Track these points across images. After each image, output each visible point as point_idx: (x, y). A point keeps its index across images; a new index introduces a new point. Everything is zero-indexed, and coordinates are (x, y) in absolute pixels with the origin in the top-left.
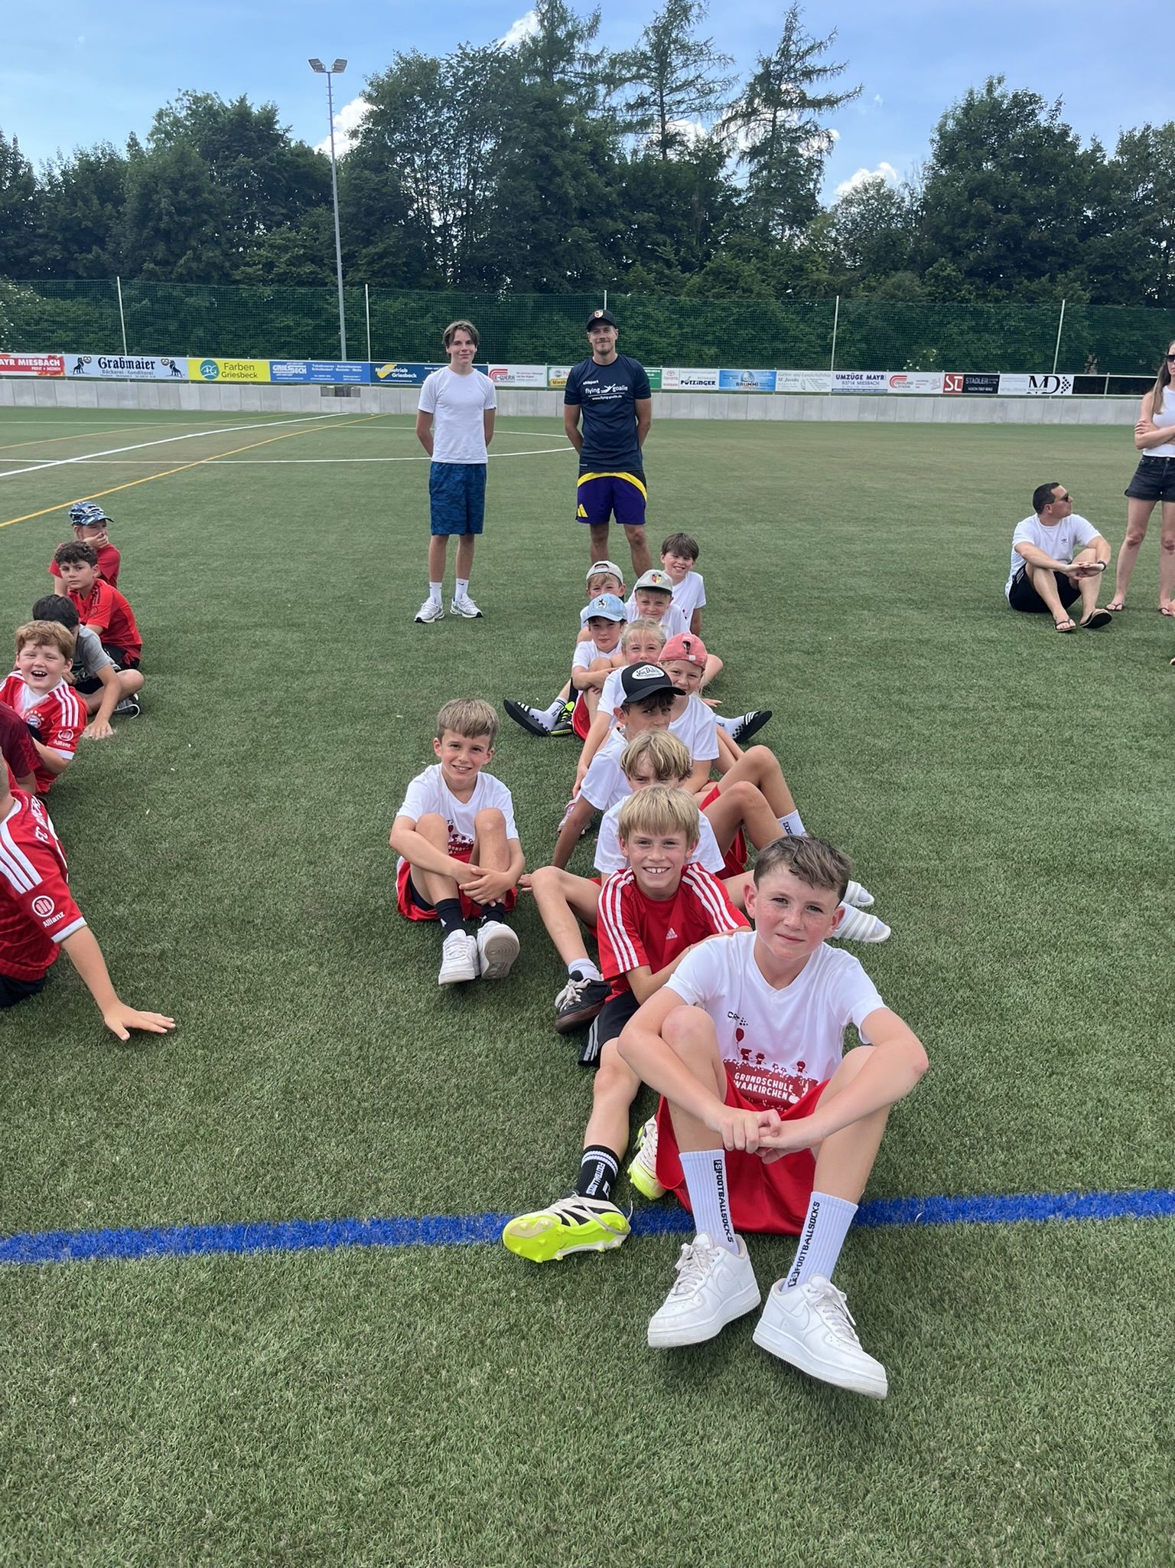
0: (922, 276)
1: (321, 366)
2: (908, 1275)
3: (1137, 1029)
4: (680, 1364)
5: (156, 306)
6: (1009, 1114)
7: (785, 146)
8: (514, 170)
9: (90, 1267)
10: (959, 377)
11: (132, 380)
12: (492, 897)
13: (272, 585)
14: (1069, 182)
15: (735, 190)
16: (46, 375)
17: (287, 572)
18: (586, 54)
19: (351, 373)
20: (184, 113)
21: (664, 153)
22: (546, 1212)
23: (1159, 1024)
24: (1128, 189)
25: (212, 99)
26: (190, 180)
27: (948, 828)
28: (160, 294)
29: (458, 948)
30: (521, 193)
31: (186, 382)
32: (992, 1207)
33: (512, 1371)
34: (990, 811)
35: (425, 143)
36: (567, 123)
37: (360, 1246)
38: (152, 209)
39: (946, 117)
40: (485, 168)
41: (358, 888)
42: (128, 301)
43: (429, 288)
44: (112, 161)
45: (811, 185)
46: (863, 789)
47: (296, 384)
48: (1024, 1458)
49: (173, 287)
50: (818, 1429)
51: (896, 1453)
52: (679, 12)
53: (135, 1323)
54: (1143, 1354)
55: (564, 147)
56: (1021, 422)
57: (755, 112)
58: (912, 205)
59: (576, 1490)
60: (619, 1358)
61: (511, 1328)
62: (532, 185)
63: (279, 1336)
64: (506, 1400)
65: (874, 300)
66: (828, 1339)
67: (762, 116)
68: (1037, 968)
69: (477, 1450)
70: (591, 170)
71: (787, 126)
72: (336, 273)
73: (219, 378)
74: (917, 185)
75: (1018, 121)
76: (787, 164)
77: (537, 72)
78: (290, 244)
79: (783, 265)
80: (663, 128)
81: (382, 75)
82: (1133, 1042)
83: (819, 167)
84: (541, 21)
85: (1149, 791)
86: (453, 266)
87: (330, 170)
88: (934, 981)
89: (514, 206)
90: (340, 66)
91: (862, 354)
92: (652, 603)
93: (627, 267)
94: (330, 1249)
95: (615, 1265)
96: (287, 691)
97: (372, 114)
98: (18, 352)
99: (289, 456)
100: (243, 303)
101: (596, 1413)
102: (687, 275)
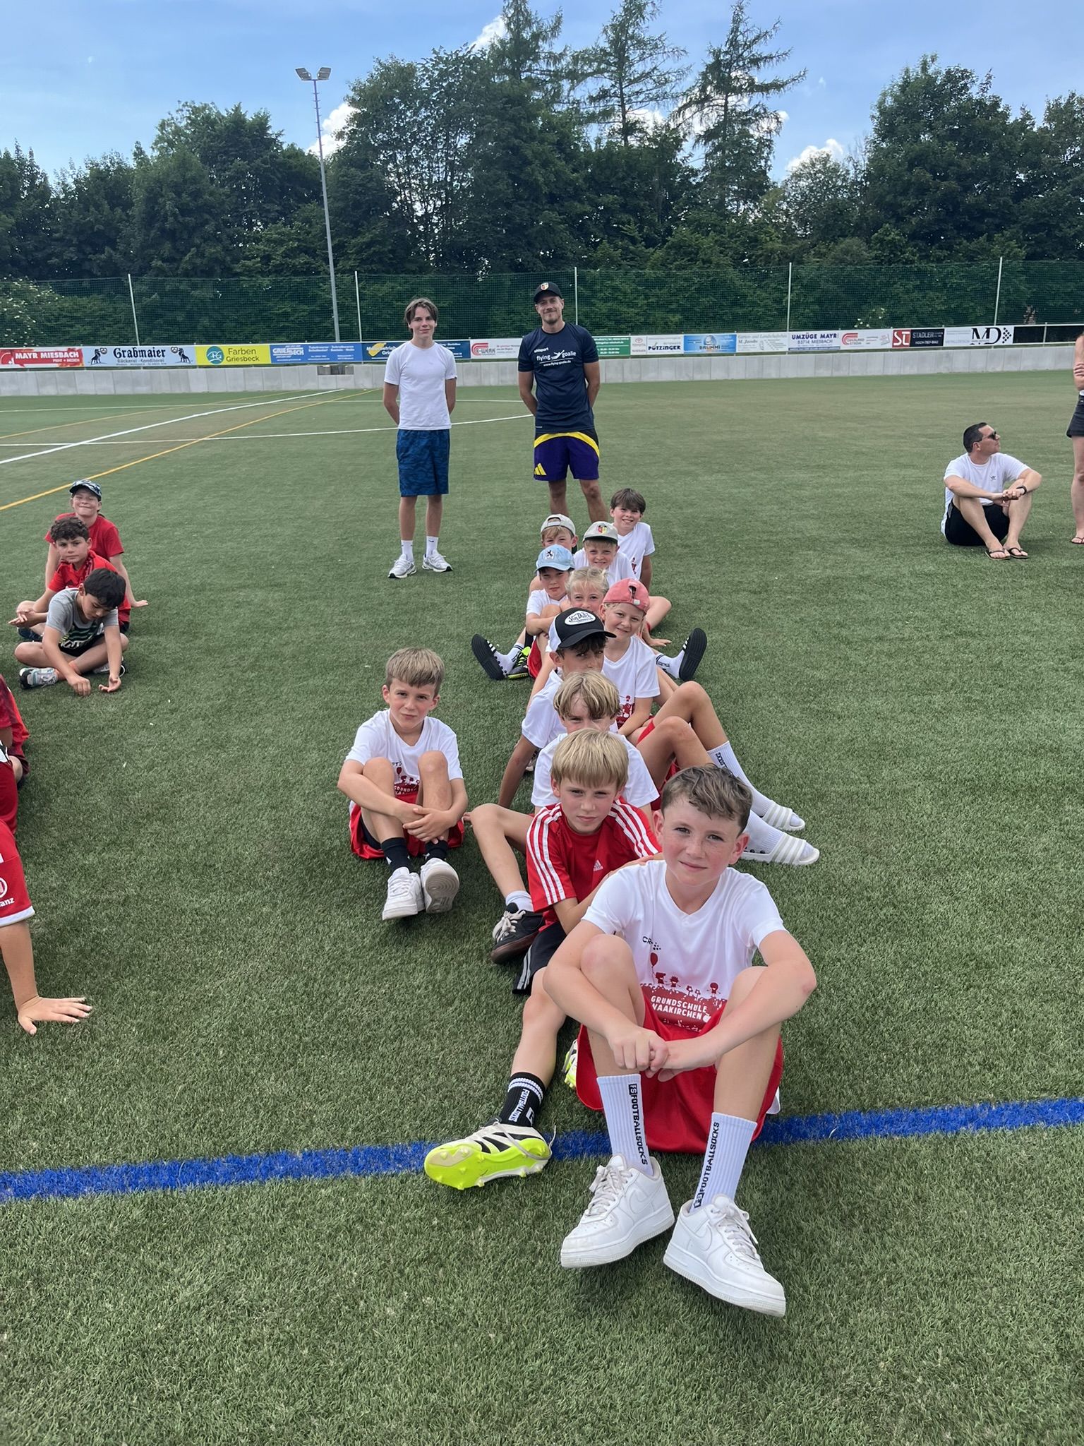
0: (868, 242)
1: (315, 347)
2: (820, 1191)
3: (1053, 940)
4: (592, 1288)
5: (165, 299)
6: (926, 1028)
7: (737, 128)
8: (488, 161)
9: (30, 1206)
10: (906, 332)
11: (145, 368)
12: (434, 835)
13: (259, 549)
14: (1002, 148)
15: (692, 170)
16: (66, 366)
17: (273, 536)
18: (550, 53)
19: (344, 352)
20: (184, 123)
21: (626, 140)
22: (467, 1140)
23: (1075, 935)
24: (1057, 153)
25: (210, 109)
26: (191, 184)
27: (880, 752)
28: (168, 288)
29: (401, 885)
30: (495, 182)
31: (195, 367)
32: (906, 1121)
33: (428, 1300)
34: (921, 735)
35: (406, 141)
36: (535, 117)
37: (290, 1179)
38: (158, 212)
39: (884, 95)
40: (462, 161)
41: (315, 831)
42: (138, 296)
43: (414, 272)
44: (120, 169)
45: (763, 163)
46: (800, 719)
47: (295, 365)
48: (925, 1372)
49: (180, 282)
50: (723, 1349)
51: (799, 1371)
52: (634, 10)
53: (69, 1261)
54: (1047, 1264)
55: (533, 139)
56: (967, 371)
57: (708, 98)
58: (857, 177)
59: (482, 1417)
60: (533, 1284)
61: (431, 1256)
62: (504, 174)
63: (204, 1271)
64: (420, 1330)
65: (825, 265)
66: (728, 1259)
67: (715, 102)
68: (959, 885)
69: (387, 1380)
70: (559, 158)
71: (738, 109)
72: (328, 263)
73: (224, 363)
74: (860, 158)
75: (951, 94)
76: (739, 145)
77: (506, 71)
78: (285, 238)
79: (739, 236)
80: (624, 117)
81: (363, 81)
82: (1049, 954)
83: (769, 147)
84: (508, 25)
85: (1073, 710)
86: (434, 251)
87: (320, 169)
88: (859, 901)
89: (489, 194)
90: (324, 73)
91: (816, 315)
92: (600, 552)
93: (597, 244)
94: (261, 1182)
95: (535, 1189)
96: (265, 646)
97: (356, 116)
98: (40, 346)
99: (284, 431)
100: (243, 293)
101: (506, 1340)
102: (651, 250)
